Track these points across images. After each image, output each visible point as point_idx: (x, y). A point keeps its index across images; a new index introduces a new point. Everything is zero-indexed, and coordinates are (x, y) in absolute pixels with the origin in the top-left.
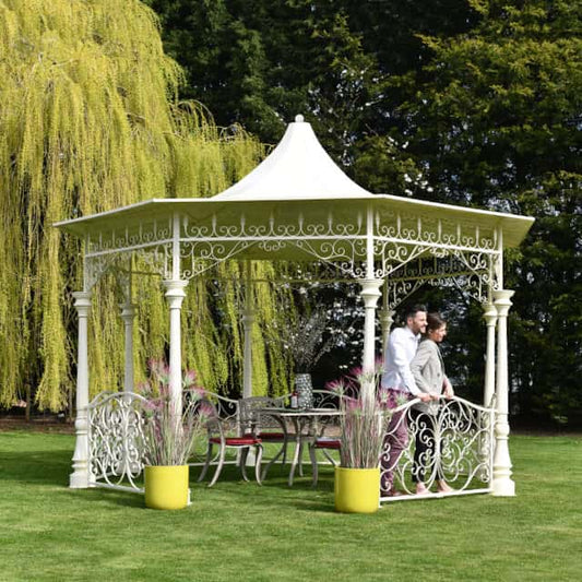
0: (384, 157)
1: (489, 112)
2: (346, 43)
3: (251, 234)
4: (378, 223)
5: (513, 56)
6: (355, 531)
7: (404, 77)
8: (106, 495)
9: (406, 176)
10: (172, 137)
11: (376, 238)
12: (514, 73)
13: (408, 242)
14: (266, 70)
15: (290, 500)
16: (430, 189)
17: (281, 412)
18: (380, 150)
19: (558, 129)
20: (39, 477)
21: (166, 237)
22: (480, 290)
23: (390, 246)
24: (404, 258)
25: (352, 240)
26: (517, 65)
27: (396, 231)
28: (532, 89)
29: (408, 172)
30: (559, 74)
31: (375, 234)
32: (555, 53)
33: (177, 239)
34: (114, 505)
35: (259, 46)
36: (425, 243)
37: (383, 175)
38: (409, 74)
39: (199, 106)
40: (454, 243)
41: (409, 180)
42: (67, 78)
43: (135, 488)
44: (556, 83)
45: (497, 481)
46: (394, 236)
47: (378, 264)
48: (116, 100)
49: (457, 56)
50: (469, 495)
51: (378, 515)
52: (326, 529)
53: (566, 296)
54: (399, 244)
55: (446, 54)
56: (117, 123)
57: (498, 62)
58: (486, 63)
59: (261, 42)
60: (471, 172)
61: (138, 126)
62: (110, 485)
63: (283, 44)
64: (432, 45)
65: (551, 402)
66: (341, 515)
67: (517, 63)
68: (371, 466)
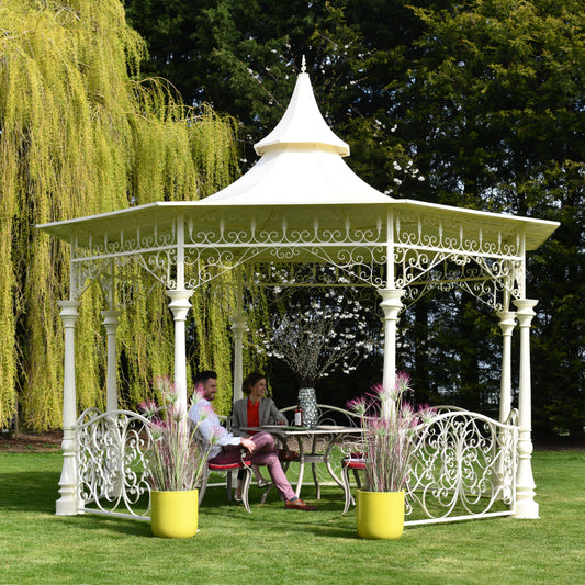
0: (370, 141)
1: (487, 92)
2: (327, 14)
3: (262, 241)
4: (398, 230)
5: (514, 32)
6: (387, 558)
7: (393, 53)
8: (101, 522)
9: (395, 163)
10: (136, 118)
11: (397, 245)
12: (515, 51)
13: (430, 249)
14: (236, 42)
15: (304, 526)
16: (421, 178)
17: (286, 430)
18: (366, 134)
19: (564, 114)
20: (21, 504)
21: (169, 243)
22: (495, 296)
23: (411, 253)
24: (425, 266)
25: (371, 248)
26: (517, 42)
27: (417, 237)
28: (534, 69)
29: (397, 159)
30: (564, 53)
31: (396, 241)
32: (560, 30)
33: (181, 246)
34: (118, 534)
35: (226, 14)
36: (447, 250)
37: (368, 162)
38: (398, 49)
39: (165, 83)
40: (476, 250)
41: (398, 168)
42: (23, 54)
43: (133, 514)
44: (561, 62)
45: (519, 503)
46: (414, 242)
47: (399, 274)
48: (76, 79)
49: (452, 30)
50: (491, 518)
51: (404, 540)
52: (358, 557)
53: (571, 296)
54: (420, 251)
55: (439, 27)
56: (76, 104)
57: (497, 38)
58: (484, 40)
59: (230, 11)
60: (466, 159)
61: (99, 106)
62: (104, 511)
63: (256, 12)
64: (424, 17)
65: (553, 413)
66: (365, 541)
67: (518, 40)
68: (396, 489)
